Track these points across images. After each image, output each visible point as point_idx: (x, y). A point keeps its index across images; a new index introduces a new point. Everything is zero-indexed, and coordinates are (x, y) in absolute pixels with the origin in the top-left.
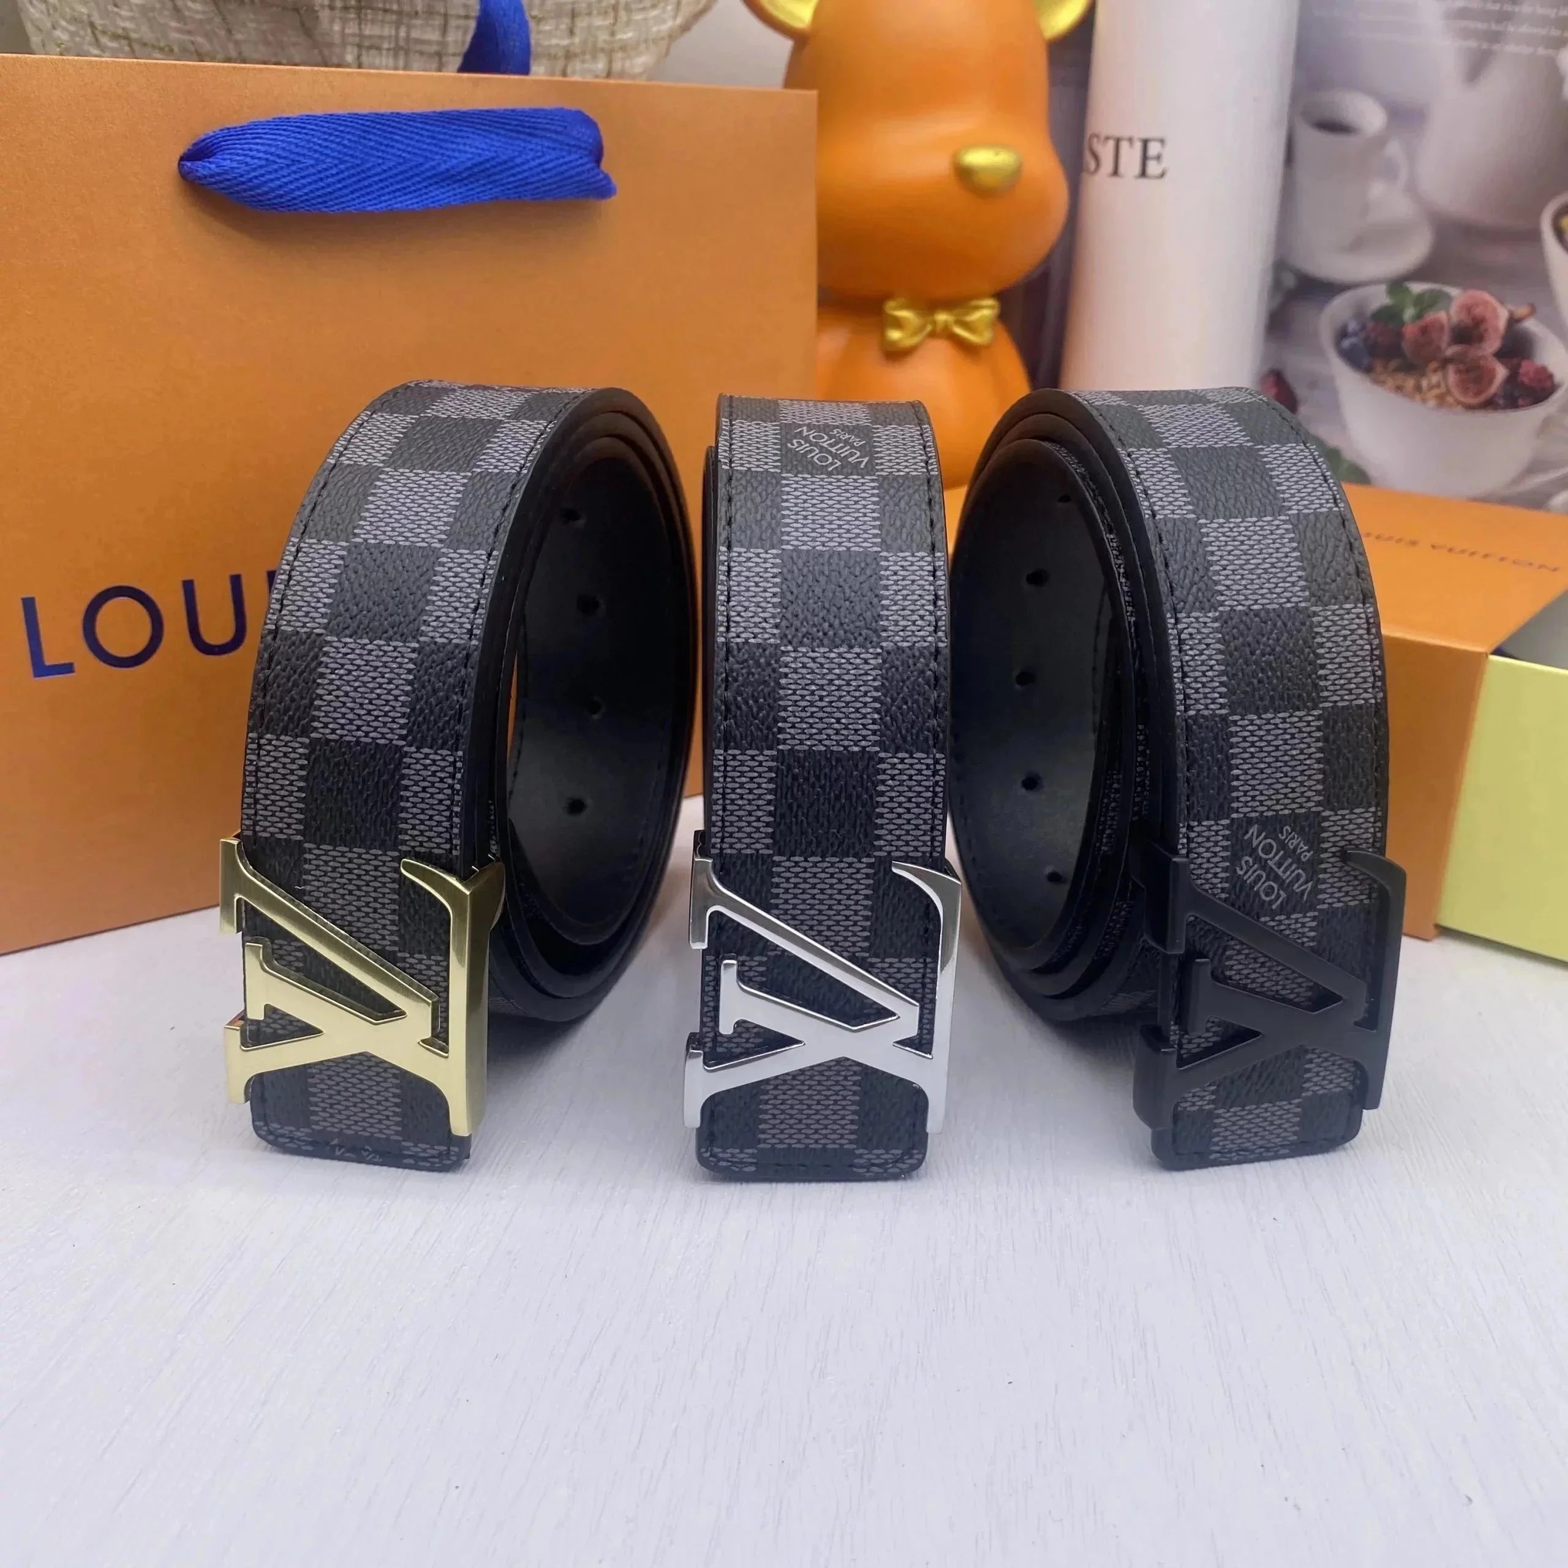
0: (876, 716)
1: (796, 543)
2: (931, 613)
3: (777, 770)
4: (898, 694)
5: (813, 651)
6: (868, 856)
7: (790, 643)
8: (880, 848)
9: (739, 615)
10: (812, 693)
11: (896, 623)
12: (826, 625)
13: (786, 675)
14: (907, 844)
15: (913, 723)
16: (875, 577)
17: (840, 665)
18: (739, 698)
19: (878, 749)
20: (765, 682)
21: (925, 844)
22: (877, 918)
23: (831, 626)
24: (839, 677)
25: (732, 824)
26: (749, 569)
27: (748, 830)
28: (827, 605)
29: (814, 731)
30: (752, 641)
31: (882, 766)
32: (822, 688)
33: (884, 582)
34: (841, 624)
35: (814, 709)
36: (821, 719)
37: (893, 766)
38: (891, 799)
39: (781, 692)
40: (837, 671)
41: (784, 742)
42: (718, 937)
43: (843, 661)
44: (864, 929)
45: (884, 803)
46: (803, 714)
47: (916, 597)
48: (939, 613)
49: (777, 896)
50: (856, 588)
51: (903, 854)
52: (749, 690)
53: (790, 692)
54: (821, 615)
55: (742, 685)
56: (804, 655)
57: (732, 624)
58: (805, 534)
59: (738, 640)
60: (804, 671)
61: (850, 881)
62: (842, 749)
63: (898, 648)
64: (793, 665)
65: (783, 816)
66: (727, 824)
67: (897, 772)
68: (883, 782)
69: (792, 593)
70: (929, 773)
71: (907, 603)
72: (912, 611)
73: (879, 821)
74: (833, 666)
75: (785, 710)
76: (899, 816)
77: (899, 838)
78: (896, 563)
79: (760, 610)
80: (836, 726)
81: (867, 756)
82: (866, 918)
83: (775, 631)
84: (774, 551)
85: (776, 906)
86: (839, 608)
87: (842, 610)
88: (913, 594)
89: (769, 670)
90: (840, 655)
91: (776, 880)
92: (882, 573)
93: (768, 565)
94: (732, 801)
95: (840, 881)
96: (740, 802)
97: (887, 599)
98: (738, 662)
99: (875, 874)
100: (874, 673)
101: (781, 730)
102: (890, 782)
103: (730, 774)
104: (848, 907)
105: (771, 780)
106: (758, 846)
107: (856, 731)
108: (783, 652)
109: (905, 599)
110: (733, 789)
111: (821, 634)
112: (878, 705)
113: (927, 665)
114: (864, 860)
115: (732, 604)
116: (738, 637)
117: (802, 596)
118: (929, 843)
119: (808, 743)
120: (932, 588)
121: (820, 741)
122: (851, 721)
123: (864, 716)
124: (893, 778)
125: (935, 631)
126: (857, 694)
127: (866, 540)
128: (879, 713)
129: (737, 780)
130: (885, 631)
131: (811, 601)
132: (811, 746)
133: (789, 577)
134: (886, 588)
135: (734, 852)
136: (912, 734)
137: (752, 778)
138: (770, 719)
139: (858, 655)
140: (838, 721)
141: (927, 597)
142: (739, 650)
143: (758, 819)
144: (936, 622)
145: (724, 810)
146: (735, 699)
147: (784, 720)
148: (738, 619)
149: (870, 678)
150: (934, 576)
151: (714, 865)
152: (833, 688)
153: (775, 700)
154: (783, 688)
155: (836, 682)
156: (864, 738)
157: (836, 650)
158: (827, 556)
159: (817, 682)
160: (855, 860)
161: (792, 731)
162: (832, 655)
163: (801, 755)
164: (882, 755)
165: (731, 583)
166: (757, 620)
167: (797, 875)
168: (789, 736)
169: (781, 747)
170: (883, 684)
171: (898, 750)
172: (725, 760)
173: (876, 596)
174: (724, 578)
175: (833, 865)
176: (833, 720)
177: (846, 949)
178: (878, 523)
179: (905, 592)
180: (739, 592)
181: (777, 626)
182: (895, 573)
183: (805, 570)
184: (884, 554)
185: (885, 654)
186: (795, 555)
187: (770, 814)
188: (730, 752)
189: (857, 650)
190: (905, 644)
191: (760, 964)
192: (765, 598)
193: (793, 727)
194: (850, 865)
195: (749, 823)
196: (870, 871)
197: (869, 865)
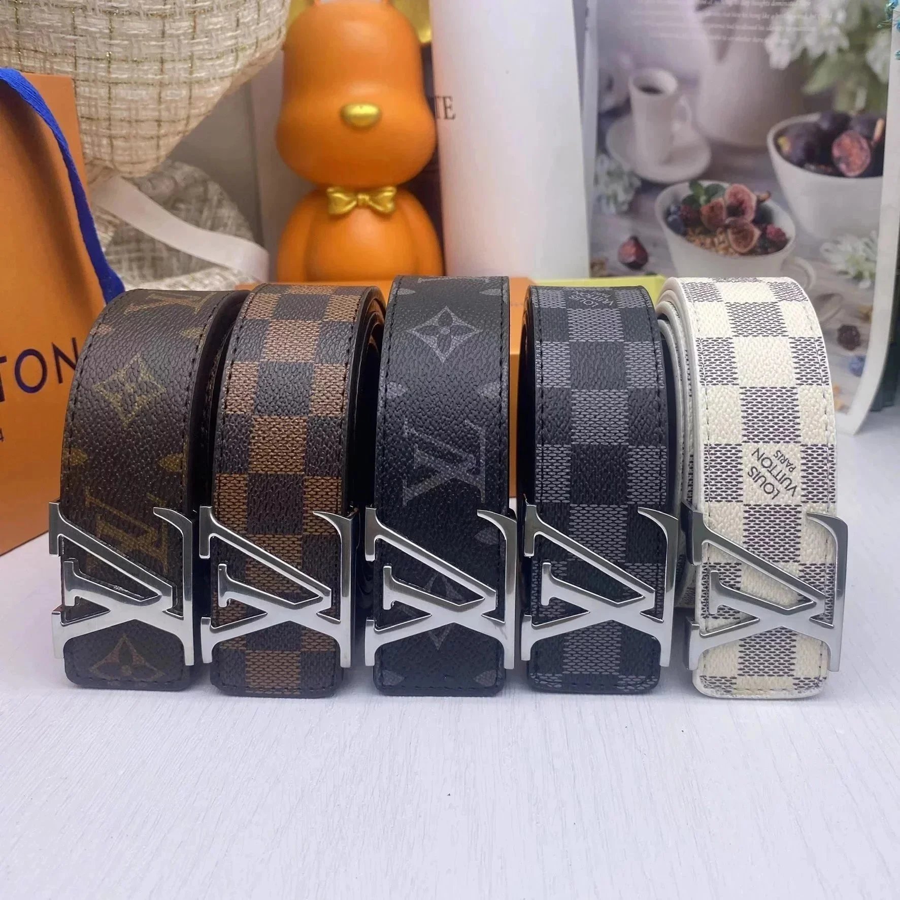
0: (626, 426)
1: (576, 339)
2: (655, 371)
3: (572, 456)
4: (639, 414)
5: (589, 392)
6: (625, 504)
8: (631, 500)
9: (548, 374)
10: (590, 414)
11: (635, 376)
13: (575, 405)
15: (648, 429)
16: (621, 355)
18: (550, 417)
19: (627, 444)
20: (563, 408)
21: (655, 499)
22: (630, 540)
23: (599, 378)
24: (604, 405)
25: (546, 485)
29: (592, 434)
30: (555, 387)
31: (630, 453)
32: (595, 411)
33: (627, 356)
34: (605, 378)
35: (591, 422)
36: (595, 427)
37: (637, 453)
38: (637, 472)
39: (573, 413)
40: (603, 402)
41: (575, 440)
42: (540, 550)
43: (607, 396)
44: (622, 546)
45: (632, 474)
46: (585, 425)
47: (645, 363)
49: (573, 526)
50: (612, 360)
51: (644, 503)
52: (555, 412)
61: (614, 519)
62: (607, 444)
65: (575, 482)
67: (639, 456)
68: (632, 462)
70: (657, 457)
71: (641, 366)
72: (644, 370)
73: (630, 484)
75: (575, 423)
76: (642, 481)
77: (641, 493)
78: (633, 347)
80: (604, 431)
81: (622, 448)
82: (623, 540)
85: (572, 533)
86: (603, 370)
87: (605, 370)
88: (644, 361)
91: (572, 517)
92: (626, 352)
94: (547, 473)
96: (551, 473)
97: (629, 364)
98: (548, 398)
99: (628, 514)
102: (635, 462)
103: (545, 457)
104: (613, 534)
105: (568, 461)
106: (562, 498)
107: (615, 434)
108: (573, 392)
109: (639, 364)
110: (548, 466)
111: (593, 383)
112: (627, 420)
113: (654, 398)
114: (622, 506)
116: (548, 385)
117: (582, 364)
118: (659, 497)
119: (588, 441)
121: (595, 440)
122: (612, 429)
123: (620, 426)
124: (637, 460)
125: (658, 380)
127: (615, 336)
128: (628, 424)
129: (550, 460)
130: (630, 380)
132: (590, 443)
135: (548, 501)
136: (647, 436)
137: (557, 460)
138: (567, 428)
139: (615, 393)
140: (605, 429)
142: (549, 392)
143: (561, 483)
145: (542, 478)
147: (575, 428)
148: (547, 376)
153: (569, 418)
156: (620, 438)
160: (617, 506)
161: (579, 434)
163: (584, 447)
164: (630, 447)
165: (543, 358)
167: (583, 515)
168: (577, 437)
169: (573, 443)
171: (640, 444)
172: (543, 450)
173: (623, 363)
174: (539, 356)
175: (604, 509)
176: (602, 428)
178: (622, 329)
183: (583, 353)
184: (626, 343)
187: (568, 480)
188: (546, 445)
189: (614, 390)
190: (641, 387)
191: (564, 566)
192: (562, 365)
193: (580, 432)
194: (614, 509)
195: (556, 485)
196: (625, 513)
197: (625, 509)
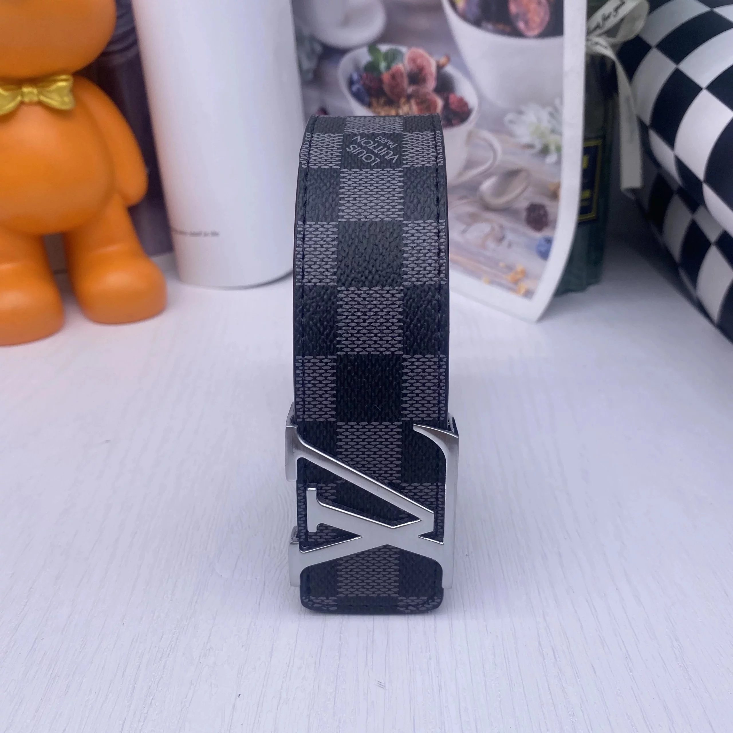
0: (401, 331)
1: (347, 217)
2: (436, 261)
3: (337, 368)
4: (415, 316)
5: (359, 290)
6: (398, 421)
7: (343, 284)
8: (406, 416)
9: (310, 267)
10: (359, 318)
11: (413, 269)
12: (367, 272)
13: (341, 306)
14: (423, 412)
15: (426, 335)
16: (398, 238)
17: (376, 298)
18: (311, 322)
19: (401, 353)
20: (327, 311)
21: (434, 412)
22: (405, 459)
23: (370, 272)
24: (376, 306)
25: (309, 403)
26: (316, 236)
27: (320, 406)
28: (367, 258)
29: (360, 342)
30: (318, 284)
31: (405, 364)
32: (365, 314)
33: (404, 242)
34: (377, 271)
35: (360, 328)
36: (364, 334)
37: (412, 363)
38: (412, 384)
39: (338, 317)
40: (374, 302)
41: (341, 350)
42: (305, 472)
43: (378, 295)
44: (397, 466)
45: (407, 387)
46: (353, 332)
47: (426, 251)
48: (441, 261)
49: (341, 447)
50: (387, 246)
51: (420, 419)
52: (317, 316)
53: (344, 317)
54: (364, 265)
55: (313, 314)
56: (353, 292)
57: (306, 274)
58: (354, 211)
59: (310, 284)
60: (353, 303)
61: (387, 437)
62: (379, 353)
63: (415, 286)
64: (346, 300)
65: (342, 397)
66: (306, 403)
67: (415, 367)
68: (406, 374)
69: (345, 251)
70: (436, 367)
71: (420, 255)
72: (424, 261)
73: (404, 399)
74: (372, 299)
75: (341, 329)
76: (417, 395)
77: (417, 409)
78: (413, 228)
79: (324, 263)
80: (375, 338)
81: (395, 357)
82: (398, 459)
83: (334, 277)
84: (334, 223)
85: (341, 453)
86: (376, 260)
87: (378, 261)
88: (424, 248)
89: (330, 303)
90: (376, 292)
91: (340, 437)
92: (404, 235)
93: (329, 233)
94: (309, 388)
95: (380, 437)
96: (314, 389)
97: (407, 253)
98: (310, 299)
99: (403, 432)
100: (398, 303)
101: (339, 342)
102: (411, 374)
103: (306, 371)
104: (386, 453)
105: (333, 375)
106: (327, 416)
107: (388, 341)
108: (339, 291)
109: (419, 252)
110: (309, 381)
111: (363, 278)
112: (402, 324)
113: (433, 296)
114: (396, 423)
115: (306, 260)
116: (310, 282)
117: (351, 253)
118: (437, 412)
119: (356, 350)
120: (437, 244)
121: (364, 348)
122: (384, 335)
123: (393, 331)
124: (412, 371)
125: (439, 274)
126: (388, 317)
127: (393, 213)
128: (402, 329)
129: (311, 375)
130: (406, 274)
131: (357, 256)
132: (358, 352)
133: (343, 240)
134: (406, 245)
135: (311, 420)
136: (424, 343)
137: (321, 374)
138: (331, 336)
139: (388, 291)
140: (376, 335)
141: (433, 251)
142: (311, 290)
143: (326, 400)
144: (440, 267)
145: (304, 393)
146: (308, 323)
147: (341, 336)
148: (309, 270)
149: (397, 306)
150: (438, 236)
151: (299, 430)
152: (372, 314)
153: (334, 323)
154: (340, 315)
155: (374, 310)
156: (393, 346)
157: (373, 289)
158: (368, 224)
159: (361, 310)
160: (390, 423)
161: (346, 343)
162: (371, 292)
163: (352, 358)
164: (405, 356)
165: (305, 246)
166: (321, 270)
167: (352, 433)
168: (344, 346)
169: (339, 353)
170: (404, 310)
171: (415, 353)
172: (303, 363)
173: (400, 251)
174: (301, 243)
175: (375, 427)
176: (372, 335)
177: (386, 478)
178: (402, 201)
179: (419, 248)
180: (310, 252)
181: (335, 274)
182: (413, 235)
183: (353, 236)
184: (405, 222)
185: (405, 290)
186: (346, 225)
187: (334, 396)
188: (306, 357)
189: (387, 288)
190: (419, 283)
191: (333, 488)
192: (327, 255)
193: (347, 339)
194: (387, 426)
195: (321, 402)
196: (399, 430)
197: (399, 427)
